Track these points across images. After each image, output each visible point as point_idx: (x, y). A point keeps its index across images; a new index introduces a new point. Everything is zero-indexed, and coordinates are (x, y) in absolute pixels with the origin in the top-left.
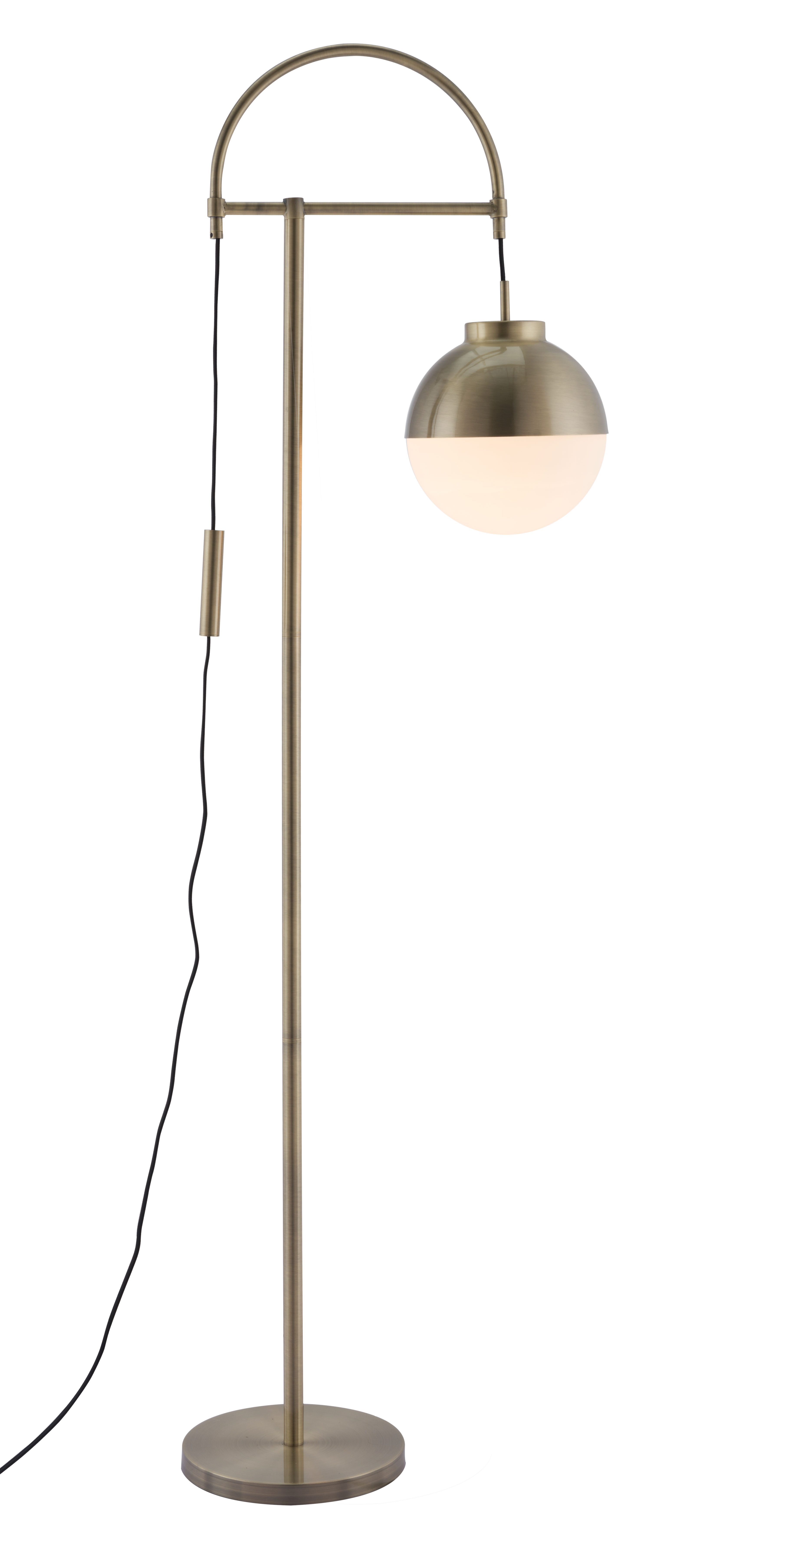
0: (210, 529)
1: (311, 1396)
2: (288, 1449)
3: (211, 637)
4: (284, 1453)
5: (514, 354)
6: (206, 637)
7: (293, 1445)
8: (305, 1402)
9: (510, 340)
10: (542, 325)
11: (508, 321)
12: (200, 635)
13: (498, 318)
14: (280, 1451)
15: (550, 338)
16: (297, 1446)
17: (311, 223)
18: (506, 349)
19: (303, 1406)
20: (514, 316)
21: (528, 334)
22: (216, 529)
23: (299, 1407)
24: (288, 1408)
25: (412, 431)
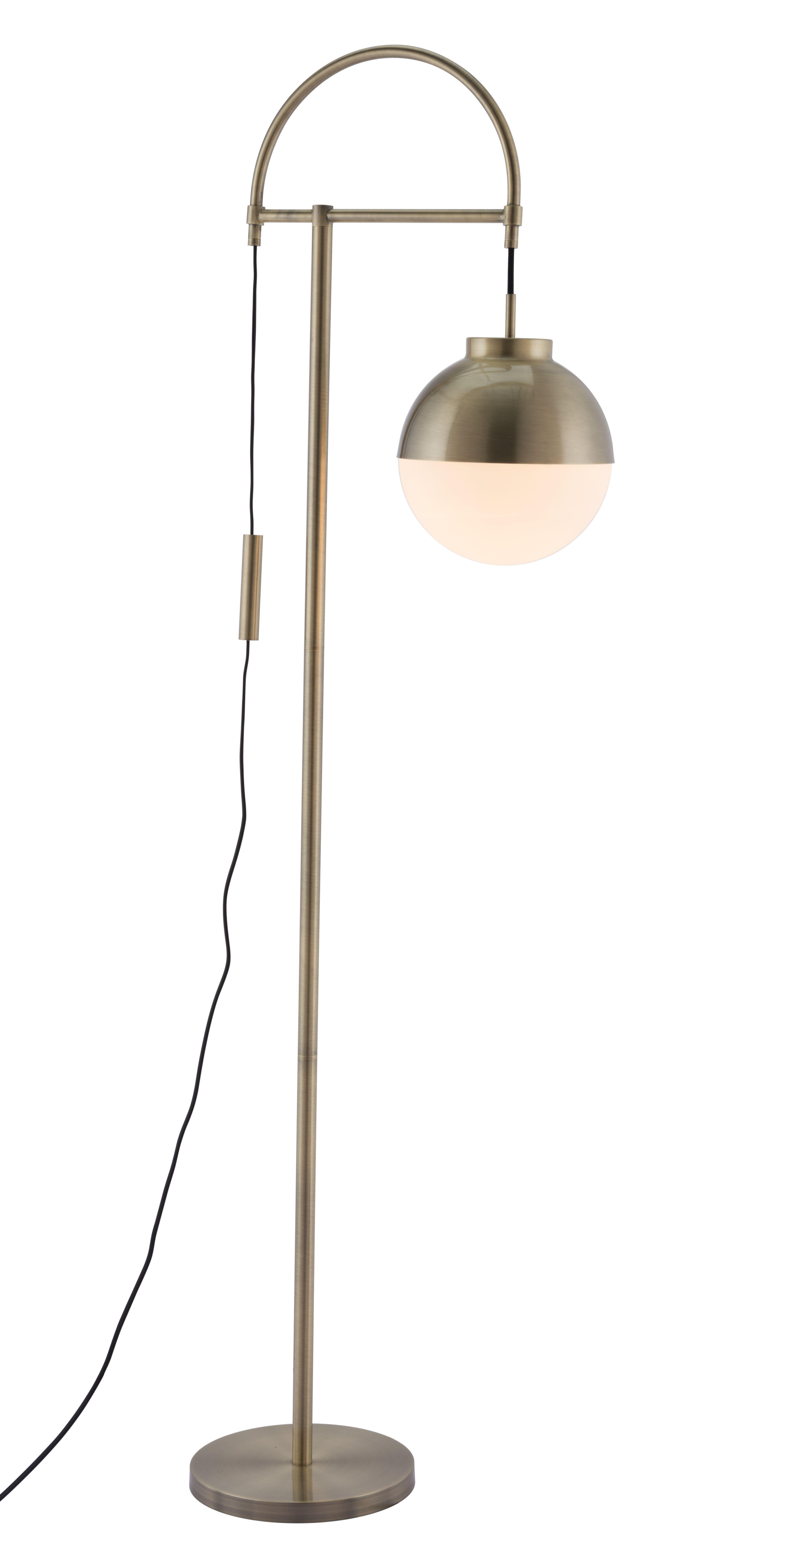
0: (250, 534)
1: (320, 1415)
2: (297, 1469)
3: (250, 641)
4: (293, 1472)
5: (522, 374)
6: (246, 641)
7: (302, 1464)
8: (315, 1421)
9: (513, 359)
10: (549, 343)
11: (513, 338)
12: (239, 639)
13: (502, 334)
14: (289, 1471)
15: (557, 357)
16: (306, 1465)
17: (339, 231)
18: (511, 367)
19: (312, 1425)
20: (519, 333)
21: (536, 352)
22: (254, 534)
23: (308, 1426)
24: (297, 1430)
25: (404, 452)
